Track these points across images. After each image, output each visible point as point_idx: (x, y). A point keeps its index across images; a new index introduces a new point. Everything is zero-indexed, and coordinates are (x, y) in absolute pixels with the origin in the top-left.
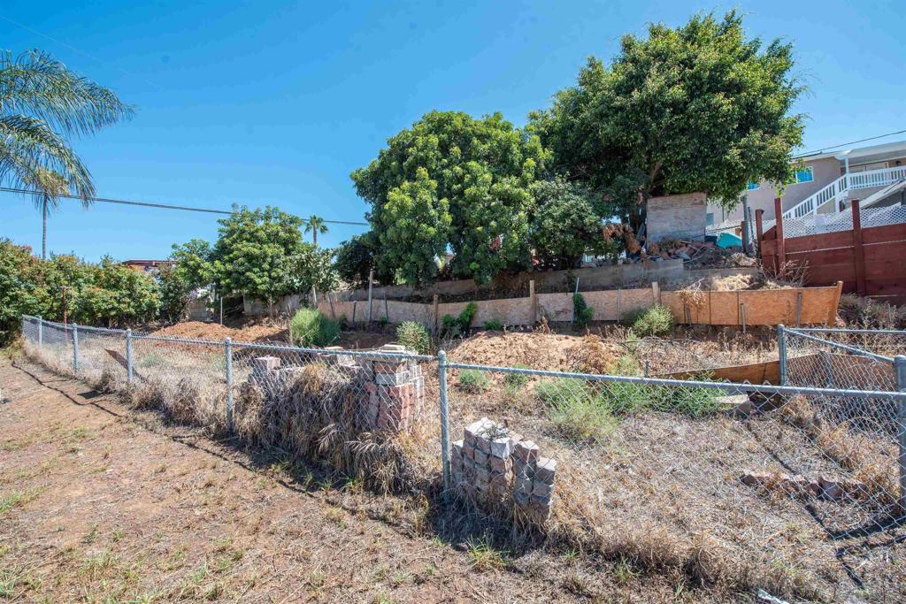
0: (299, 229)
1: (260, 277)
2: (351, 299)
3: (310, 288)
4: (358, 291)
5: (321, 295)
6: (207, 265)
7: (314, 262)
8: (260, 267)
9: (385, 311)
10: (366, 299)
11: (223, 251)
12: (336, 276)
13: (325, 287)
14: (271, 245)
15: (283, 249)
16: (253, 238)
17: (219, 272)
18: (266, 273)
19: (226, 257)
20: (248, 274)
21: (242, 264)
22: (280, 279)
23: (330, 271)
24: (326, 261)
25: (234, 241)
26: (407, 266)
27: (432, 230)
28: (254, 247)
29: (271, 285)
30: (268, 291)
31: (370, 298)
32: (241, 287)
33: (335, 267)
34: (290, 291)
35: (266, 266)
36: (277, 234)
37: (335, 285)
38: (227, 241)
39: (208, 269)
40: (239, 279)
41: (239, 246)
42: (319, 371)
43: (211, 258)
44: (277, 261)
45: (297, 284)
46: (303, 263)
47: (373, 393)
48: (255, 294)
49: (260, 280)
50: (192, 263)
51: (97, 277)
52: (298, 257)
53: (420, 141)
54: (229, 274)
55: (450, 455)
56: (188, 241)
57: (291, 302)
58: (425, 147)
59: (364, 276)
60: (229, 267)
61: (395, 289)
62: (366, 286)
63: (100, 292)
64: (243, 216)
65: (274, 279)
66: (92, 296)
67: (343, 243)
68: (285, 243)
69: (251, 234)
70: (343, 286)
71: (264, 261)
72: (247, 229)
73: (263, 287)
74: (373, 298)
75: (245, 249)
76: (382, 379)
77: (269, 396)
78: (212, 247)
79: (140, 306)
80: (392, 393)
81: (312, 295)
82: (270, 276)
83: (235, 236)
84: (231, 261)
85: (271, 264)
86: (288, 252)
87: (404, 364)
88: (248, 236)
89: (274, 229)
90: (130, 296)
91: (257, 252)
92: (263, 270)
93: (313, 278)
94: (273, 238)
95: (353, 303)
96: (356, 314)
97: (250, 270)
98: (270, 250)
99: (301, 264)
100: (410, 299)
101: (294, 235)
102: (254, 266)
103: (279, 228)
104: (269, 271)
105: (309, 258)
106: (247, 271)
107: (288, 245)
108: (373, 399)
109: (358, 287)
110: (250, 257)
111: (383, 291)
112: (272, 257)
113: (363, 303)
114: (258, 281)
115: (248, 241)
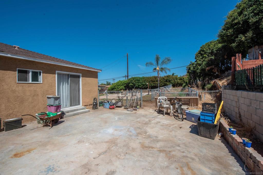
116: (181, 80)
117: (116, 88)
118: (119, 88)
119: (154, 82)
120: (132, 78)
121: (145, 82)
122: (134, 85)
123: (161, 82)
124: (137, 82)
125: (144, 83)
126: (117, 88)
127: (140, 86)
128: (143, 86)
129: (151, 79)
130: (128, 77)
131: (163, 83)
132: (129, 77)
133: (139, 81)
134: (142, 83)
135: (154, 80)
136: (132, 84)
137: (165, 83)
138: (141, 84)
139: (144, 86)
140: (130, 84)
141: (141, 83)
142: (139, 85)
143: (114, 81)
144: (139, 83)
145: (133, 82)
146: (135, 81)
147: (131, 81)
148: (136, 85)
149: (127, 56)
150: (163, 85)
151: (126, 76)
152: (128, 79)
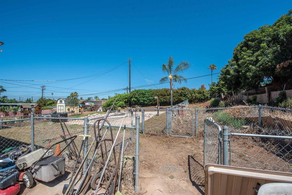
51: (198, 92)
63: (198, 95)
90: (203, 95)
116: (201, 93)
119: (165, 97)
120: (135, 91)
121: (152, 97)
122: (138, 100)
124: (141, 96)
125: (151, 98)
127: (146, 101)
129: (160, 93)
130: (130, 89)
132: (132, 90)
133: (144, 95)
134: (148, 97)
135: (164, 93)
136: (135, 99)
138: (147, 99)
139: (151, 101)
140: (132, 99)
141: (147, 97)
142: (144, 101)
144: (144, 97)
145: (136, 96)
146: (140, 95)
147: (134, 94)
148: (140, 100)
149: (130, 62)
150: (176, 100)
151: (127, 88)
152: (130, 91)
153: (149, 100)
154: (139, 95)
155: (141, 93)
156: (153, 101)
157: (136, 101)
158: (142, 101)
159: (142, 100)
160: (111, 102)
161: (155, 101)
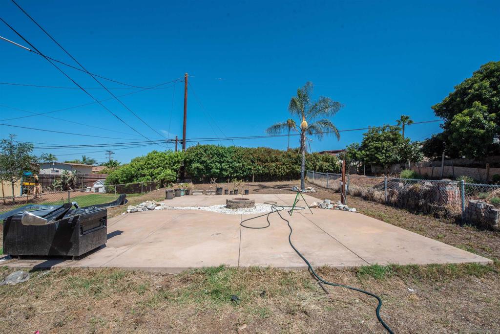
0: (400, 133)
1: (381, 156)
2: (431, 166)
3: (407, 161)
4: (435, 162)
5: (413, 164)
6: (359, 152)
7: (409, 148)
8: (381, 152)
9: (452, 172)
10: (440, 166)
11: (365, 146)
12: (422, 154)
13: (415, 160)
14: (386, 142)
15: (392, 143)
16: (378, 139)
17: (363, 155)
18: (384, 154)
19: (366, 149)
20: (376, 155)
21: (373, 151)
22: (390, 157)
23: (418, 152)
24: (416, 147)
25: (370, 142)
26: (465, 150)
27: (482, 131)
28: (378, 143)
29: (386, 159)
30: (385, 162)
31: (442, 166)
32: (373, 161)
33: (421, 150)
34: (396, 162)
35: (384, 151)
36: (389, 137)
37: (420, 159)
38: (367, 142)
39: (359, 154)
40: (372, 158)
41: (372, 144)
42: (419, 186)
43: (360, 149)
44: (389, 149)
45: (399, 159)
46: (403, 149)
47: (438, 192)
48: (379, 163)
49: (381, 157)
50: (353, 152)
51: (323, 159)
52: (400, 146)
53: (476, 86)
54: (367, 156)
55: (464, 209)
56: (352, 144)
57: (396, 167)
58: (480, 88)
59: (440, 154)
60: (368, 153)
61: (460, 160)
62: (440, 159)
63: (324, 163)
64: (373, 131)
65: (387, 157)
66: (322, 165)
67: (426, 139)
68: (392, 140)
69: (377, 138)
70: (426, 159)
71: (383, 149)
72: (375, 136)
73: (383, 161)
74: (444, 165)
75: (375, 145)
76: (441, 189)
77: (400, 193)
78: (360, 145)
79: (334, 168)
80: (445, 192)
81: (408, 163)
82: (385, 156)
83: (370, 140)
84: (368, 150)
85: (386, 150)
86: (394, 144)
87: (450, 185)
88: (376, 139)
89: (388, 134)
90: (332, 165)
91: (380, 145)
92: (382, 153)
93: (408, 156)
94: (387, 138)
95: (431, 168)
96: (434, 173)
97: (376, 153)
98: (385, 144)
99: (401, 149)
100: (471, 166)
101: (397, 136)
102: (378, 152)
103: (390, 133)
104: (385, 153)
105: (406, 147)
106: (375, 154)
107: (394, 141)
108: (438, 194)
109: (435, 160)
110: (376, 148)
111: (452, 162)
112: (386, 148)
113: (438, 168)
114: (380, 158)
115: (376, 141)
116: (328, 162)
117: (144, 175)
118: (158, 174)
119: (266, 164)
120: (199, 147)
121: (239, 162)
122: (206, 167)
123: (284, 164)
124: (215, 158)
125: (237, 165)
126: (151, 175)
127: (226, 170)
128: (234, 173)
129: (255, 155)
130: (183, 142)
131: (287, 168)
132: (187, 146)
133: (223, 156)
134: (232, 163)
135: (264, 156)
136: (199, 165)
137: (293, 168)
138: (229, 167)
139: (237, 172)
140: (194, 165)
141: (228, 162)
142: (222, 170)
143: (112, 155)
144: (223, 162)
145: (203, 159)
146: (212, 158)
147: (197, 154)
148: (212, 168)
149: (186, 82)
150: (287, 171)
151: (177, 139)
152: (184, 148)
153: (232, 168)
154: (211, 156)
155: (214, 153)
156: (241, 171)
157: (202, 169)
158: (218, 171)
159: (217, 169)
160: (139, 170)
161: (245, 171)
